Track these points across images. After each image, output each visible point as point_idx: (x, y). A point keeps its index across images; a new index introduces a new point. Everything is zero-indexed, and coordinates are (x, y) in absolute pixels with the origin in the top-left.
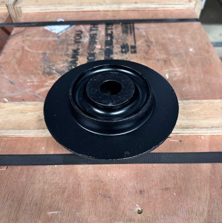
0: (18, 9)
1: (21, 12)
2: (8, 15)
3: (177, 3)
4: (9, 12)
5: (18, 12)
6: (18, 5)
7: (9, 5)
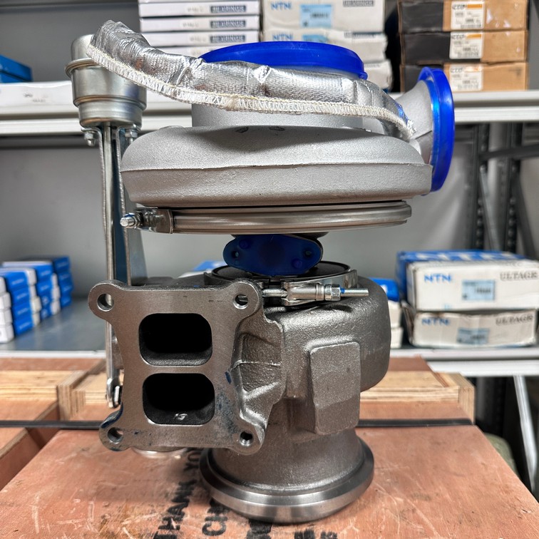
0: (78, 396)
1: (83, 402)
2: (54, 406)
3: (417, 389)
4: (58, 401)
5: (77, 401)
6: (80, 389)
7: (62, 388)
